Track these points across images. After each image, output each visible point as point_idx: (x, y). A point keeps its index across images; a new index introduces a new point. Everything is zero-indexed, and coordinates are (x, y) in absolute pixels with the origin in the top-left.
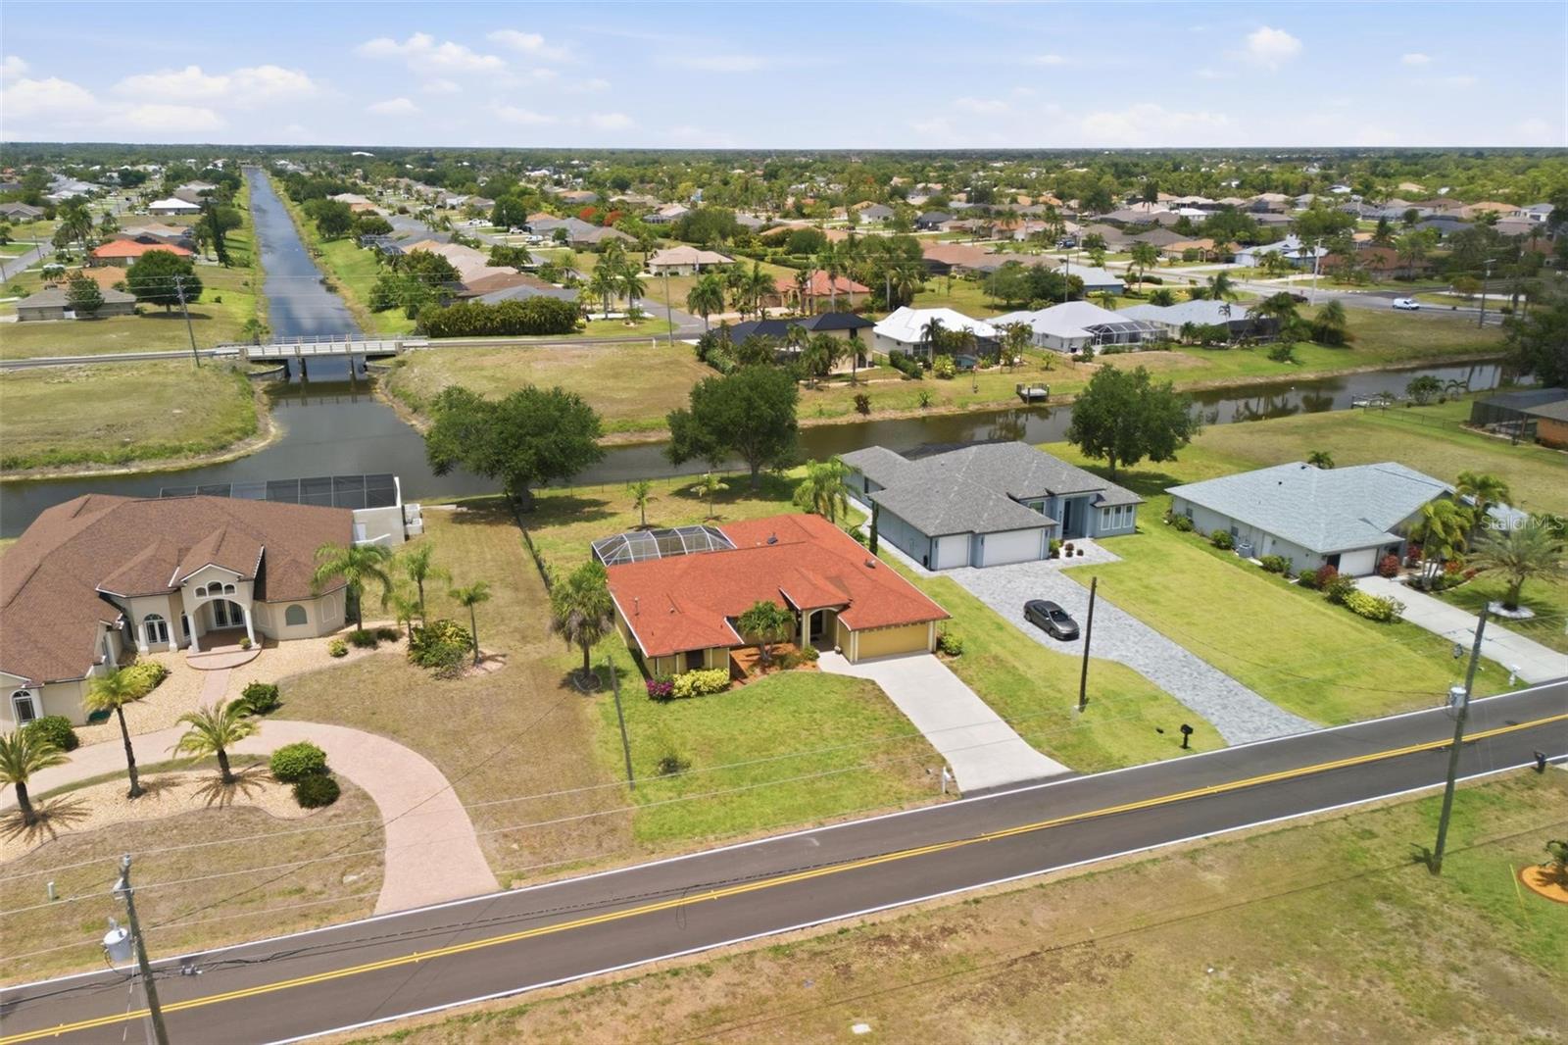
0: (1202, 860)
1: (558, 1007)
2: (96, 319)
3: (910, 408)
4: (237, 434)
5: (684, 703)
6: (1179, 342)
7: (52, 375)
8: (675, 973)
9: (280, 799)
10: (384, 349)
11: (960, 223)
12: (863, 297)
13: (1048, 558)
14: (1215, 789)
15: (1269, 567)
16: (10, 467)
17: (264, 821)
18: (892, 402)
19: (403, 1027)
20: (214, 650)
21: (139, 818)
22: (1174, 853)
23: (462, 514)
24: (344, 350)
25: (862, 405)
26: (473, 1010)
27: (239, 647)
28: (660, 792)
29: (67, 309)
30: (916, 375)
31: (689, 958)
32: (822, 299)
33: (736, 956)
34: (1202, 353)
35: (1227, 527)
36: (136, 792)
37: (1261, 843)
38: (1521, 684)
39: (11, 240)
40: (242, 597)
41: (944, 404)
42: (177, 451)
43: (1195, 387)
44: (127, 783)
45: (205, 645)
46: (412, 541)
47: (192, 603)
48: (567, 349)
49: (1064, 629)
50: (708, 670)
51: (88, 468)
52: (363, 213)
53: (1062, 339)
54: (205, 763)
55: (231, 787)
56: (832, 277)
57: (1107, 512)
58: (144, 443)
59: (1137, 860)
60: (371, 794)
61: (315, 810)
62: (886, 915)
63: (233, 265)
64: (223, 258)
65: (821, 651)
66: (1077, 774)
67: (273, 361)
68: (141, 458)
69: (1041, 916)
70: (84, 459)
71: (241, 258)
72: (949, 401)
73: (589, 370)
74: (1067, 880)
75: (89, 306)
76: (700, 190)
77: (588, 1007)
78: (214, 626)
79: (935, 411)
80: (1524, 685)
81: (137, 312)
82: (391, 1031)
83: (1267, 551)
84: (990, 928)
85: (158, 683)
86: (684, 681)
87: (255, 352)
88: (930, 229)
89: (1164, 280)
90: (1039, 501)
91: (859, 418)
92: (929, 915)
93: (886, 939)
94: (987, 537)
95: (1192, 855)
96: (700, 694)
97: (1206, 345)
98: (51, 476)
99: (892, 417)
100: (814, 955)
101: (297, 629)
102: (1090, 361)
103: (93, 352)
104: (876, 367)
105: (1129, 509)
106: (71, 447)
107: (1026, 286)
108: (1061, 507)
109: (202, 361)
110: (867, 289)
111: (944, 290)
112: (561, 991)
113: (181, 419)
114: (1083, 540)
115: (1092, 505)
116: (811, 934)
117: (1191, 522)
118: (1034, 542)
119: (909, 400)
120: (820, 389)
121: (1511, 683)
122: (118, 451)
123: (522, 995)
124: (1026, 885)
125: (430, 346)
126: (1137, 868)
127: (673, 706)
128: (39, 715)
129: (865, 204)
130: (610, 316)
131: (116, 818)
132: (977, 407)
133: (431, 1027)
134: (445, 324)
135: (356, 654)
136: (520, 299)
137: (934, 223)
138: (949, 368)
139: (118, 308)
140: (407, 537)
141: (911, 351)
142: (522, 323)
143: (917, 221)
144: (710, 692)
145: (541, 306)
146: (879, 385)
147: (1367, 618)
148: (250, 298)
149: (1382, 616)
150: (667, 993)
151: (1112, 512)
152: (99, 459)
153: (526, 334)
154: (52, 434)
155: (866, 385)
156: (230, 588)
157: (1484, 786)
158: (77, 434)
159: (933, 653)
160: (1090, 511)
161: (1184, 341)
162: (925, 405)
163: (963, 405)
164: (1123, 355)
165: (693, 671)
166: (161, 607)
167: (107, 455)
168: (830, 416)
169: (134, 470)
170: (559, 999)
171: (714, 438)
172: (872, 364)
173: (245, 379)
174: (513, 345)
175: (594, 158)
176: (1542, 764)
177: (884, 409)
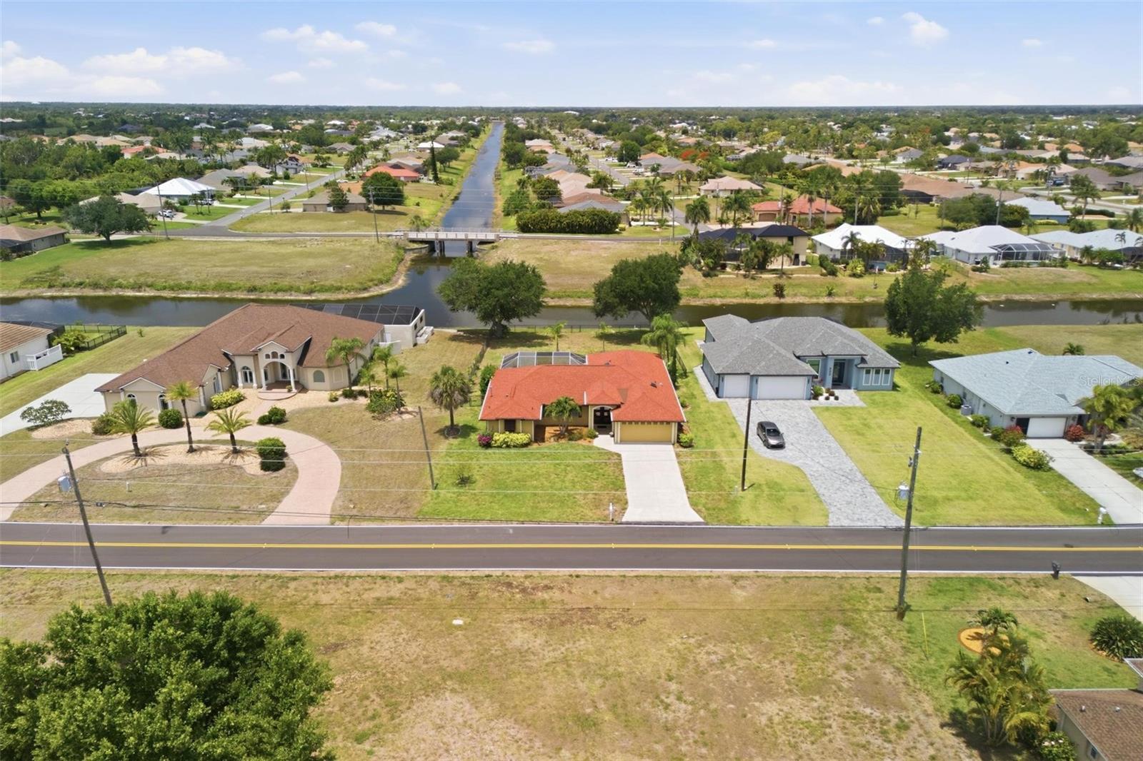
0: (741, 583)
1: (315, 580)
2: (344, 212)
3: (817, 296)
4: (376, 282)
5: (497, 451)
6: (1080, 262)
7: (299, 242)
8: (383, 578)
9: (252, 464)
10: (488, 238)
11: (974, 164)
12: (835, 216)
13: (810, 399)
14: (789, 547)
15: (975, 424)
16: (252, 291)
17: (241, 474)
18: (804, 291)
19: (236, 573)
20: (274, 390)
21: (187, 463)
22: (726, 576)
23: (460, 336)
24: (463, 237)
25: (779, 291)
26: (274, 573)
27: (286, 390)
28: (448, 492)
29: (329, 205)
30: (833, 273)
31: (396, 572)
32: (802, 217)
33: (420, 576)
34: (1095, 271)
35: (961, 393)
36: (191, 450)
37: (791, 582)
38: (1108, 522)
39: (330, 165)
40: (290, 362)
41: (846, 295)
42: (339, 289)
43: (1074, 297)
44: (188, 446)
45: (270, 387)
46: (417, 347)
47: (263, 362)
48: (602, 244)
49: (773, 442)
50: (518, 433)
51: (291, 295)
52: (538, 152)
53: (969, 254)
54: (224, 442)
55: (235, 455)
56: (811, 200)
57: (868, 372)
58: (322, 283)
59: (698, 574)
60: (299, 470)
61: (267, 473)
62: (517, 573)
63: (443, 183)
64: (436, 178)
65: (600, 434)
66: (707, 524)
67: (422, 242)
68: (319, 291)
69: (611, 591)
70: (290, 289)
71: (448, 179)
72: (851, 293)
73: (604, 257)
74: (644, 576)
75: (340, 204)
76: (783, 138)
77: (328, 584)
78: (280, 378)
79: (836, 300)
80: (1112, 525)
81: (368, 210)
82: (231, 574)
83: (981, 413)
84: (574, 591)
85: (237, 402)
86: (499, 437)
87: (413, 235)
88: (950, 169)
89: (1116, 213)
90: (816, 359)
91: (775, 300)
92: (546, 577)
93: (509, 585)
94: (760, 379)
95: (736, 579)
96: (508, 447)
97: (1103, 265)
98: (271, 298)
99: (801, 301)
100: (464, 584)
101: (319, 385)
102: (986, 271)
103: (329, 231)
104: (807, 266)
105: (887, 372)
106: (285, 283)
107: (973, 213)
108: (831, 364)
109: (380, 239)
110: (840, 210)
111: (912, 214)
112: (321, 574)
113: (348, 271)
114: (848, 391)
115: (856, 366)
116: (469, 574)
117: (942, 387)
118: (800, 386)
119: (818, 290)
120: (753, 278)
121: (1099, 522)
122: (308, 286)
123: (301, 571)
124: (614, 574)
125: (519, 238)
126: (693, 579)
127: (490, 451)
128: (170, 407)
129: (904, 148)
130: (647, 223)
131: (177, 461)
132: (872, 299)
133: (250, 576)
134: (532, 224)
135: (342, 401)
136: (582, 210)
137: (953, 164)
138: (859, 269)
139: (356, 207)
140: (415, 345)
141: (838, 256)
142: (580, 225)
143: (940, 162)
144: (514, 446)
145: (594, 214)
146: (800, 278)
147: (1023, 465)
148: (440, 204)
149: (1032, 465)
150: (373, 586)
151: (873, 373)
152: (298, 290)
153: (583, 233)
154: (278, 274)
155: (790, 278)
156: (282, 356)
157: (999, 578)
158: (290, 275)
159: (673, 444)
160: (855, 369)
161: (1085, 262)
162: (830, 294)
163: (861, 297)
164: (1019, 269)
165: (507, 433)
166: (249, 362)
167: (302, 288)
168: (753, 297)
169: (313, 298)
170: (317, 577)
172: (804, 263)
173: (402, 252)
174: (572, 239)
175: (728, 115)
176: (1057, 572)
177: (795, 295)
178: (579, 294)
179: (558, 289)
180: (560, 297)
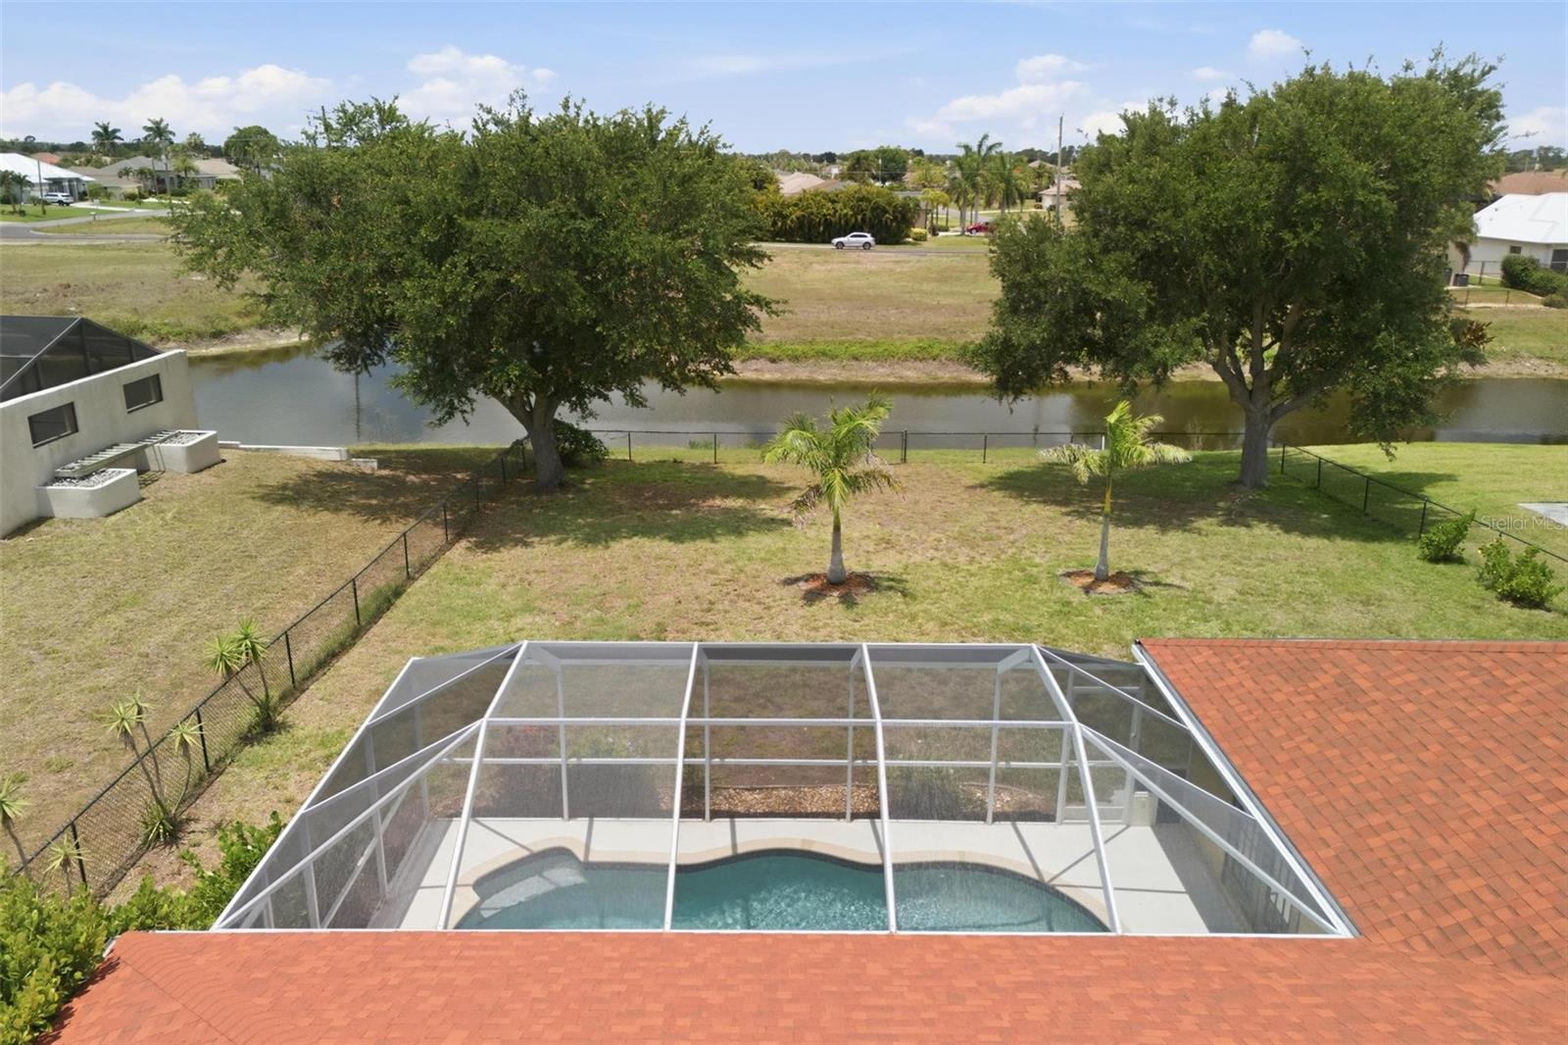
104: (1472, 286)
141: (1546, 262)
155: (1465, 311)
171: (1141, 290)
177: (1515, 356)
178: (855, 349)
179: (791, 334)
180: (795, 358)
